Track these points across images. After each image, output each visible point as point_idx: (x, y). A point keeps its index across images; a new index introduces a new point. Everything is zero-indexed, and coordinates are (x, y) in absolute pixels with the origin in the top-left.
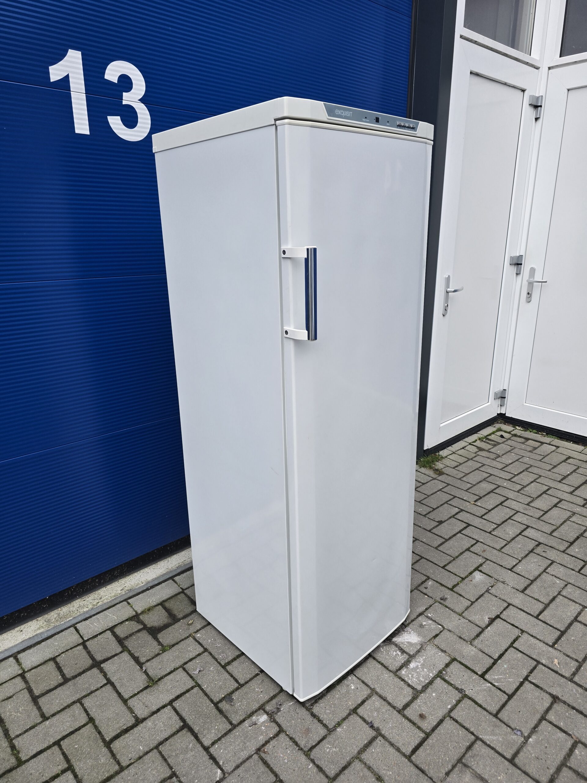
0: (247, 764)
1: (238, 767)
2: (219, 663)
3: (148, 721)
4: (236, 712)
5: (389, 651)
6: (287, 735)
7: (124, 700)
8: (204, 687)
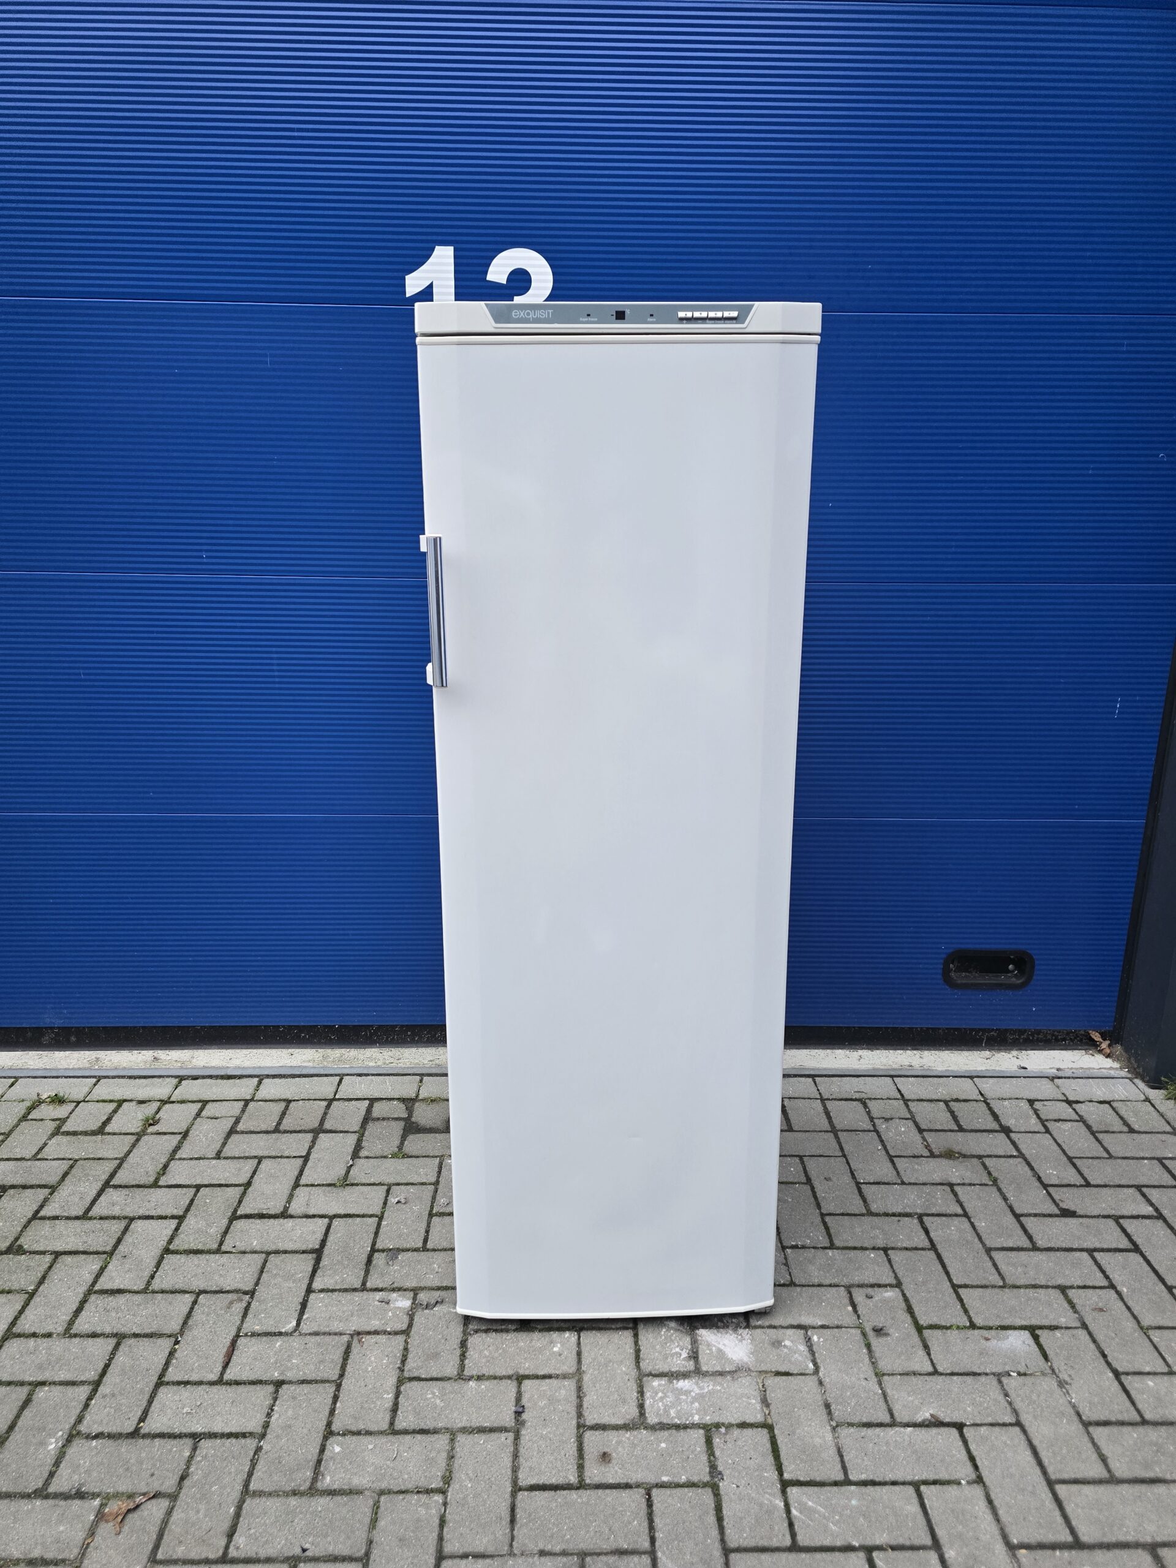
0: (327, 1339)
1: (316, 1334)
2: (432, 1207)
3: (291, 1220)
4: (382, 1275)
5: (672, 1341)
6: (406, 1342)
7: (296, 1185)
8: (384, 1223)
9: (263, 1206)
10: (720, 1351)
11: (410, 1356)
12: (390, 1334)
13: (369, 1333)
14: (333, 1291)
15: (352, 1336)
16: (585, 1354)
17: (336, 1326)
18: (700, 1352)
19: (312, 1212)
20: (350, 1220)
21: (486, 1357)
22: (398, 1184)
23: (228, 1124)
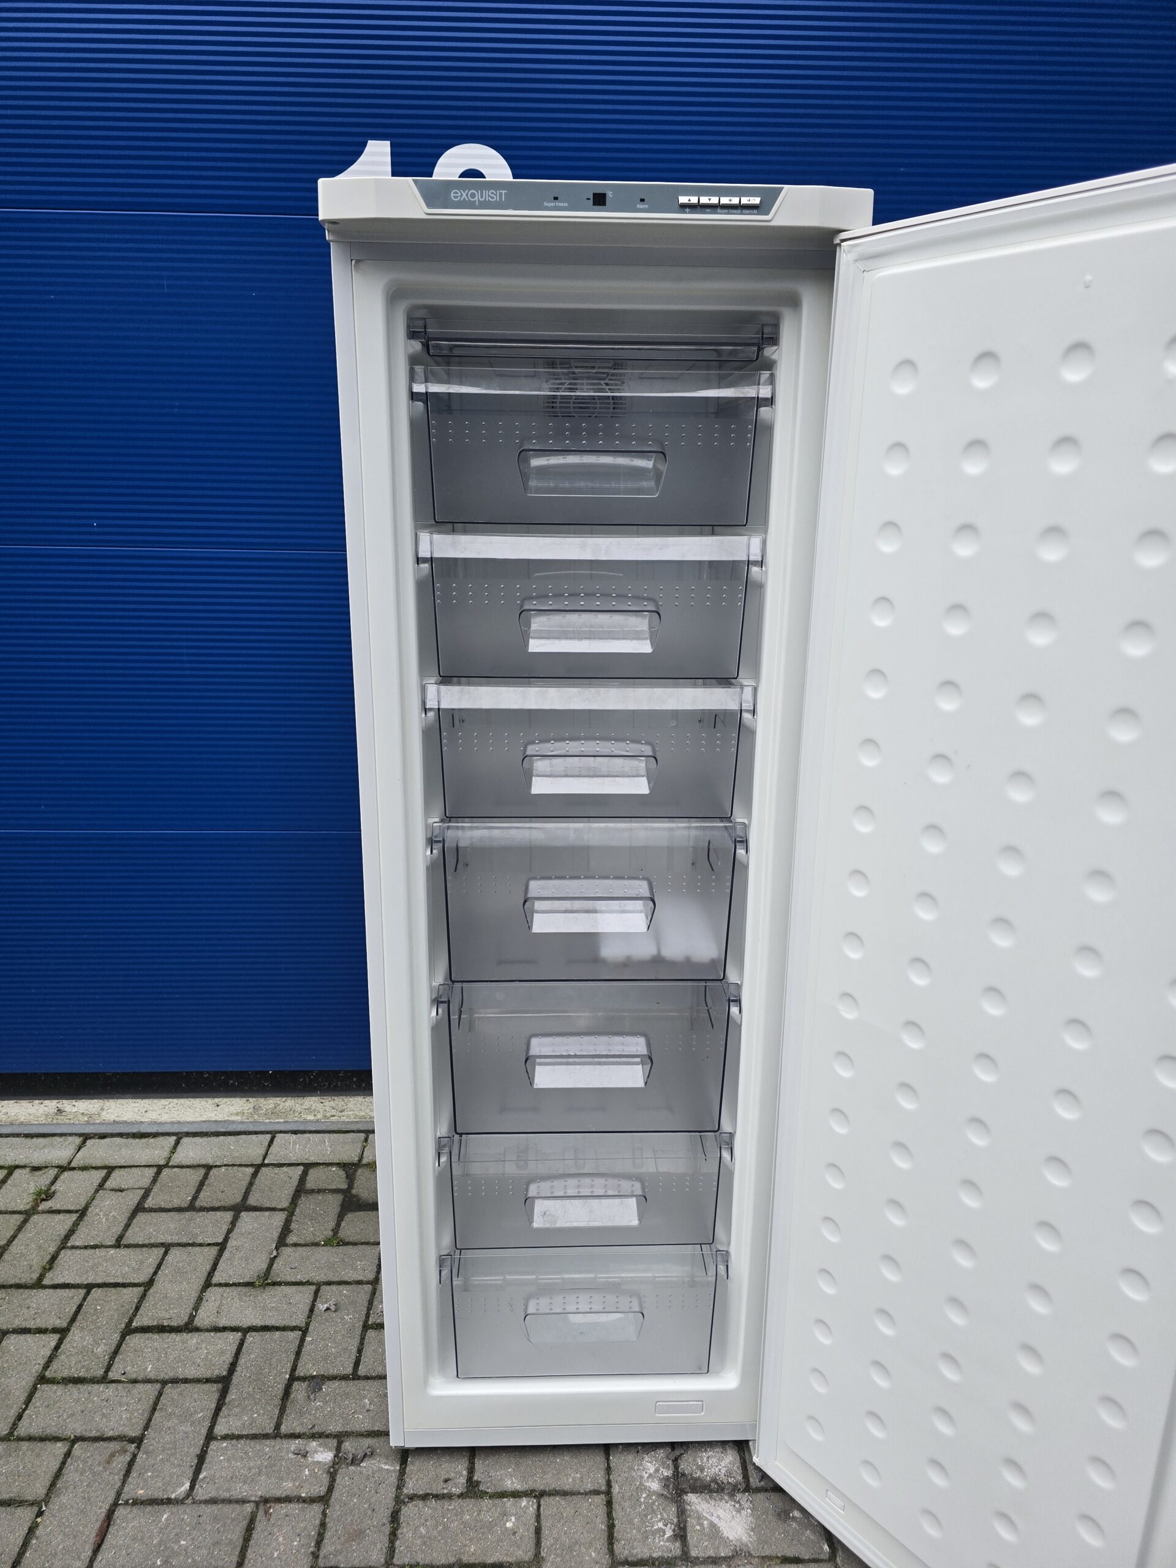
0: (227, 1509)
1: (213, 1501)
2: (368, 1316)
3: (196, 1335)
4: (301, 1414)
5: (653, 1511)
6: (324, 1514)
7: (208, 1284)
8: (308, 1339)
9: (164, 1314)
10: (713, 1525)
11: (328, 1535)
12: (304, 1501)
13: (279, 1500)
14: (239, 1437)
15: (257, 1504)
16: (545, 1532)
17: (240, 1490)
18: (689, 1529)
19: (223, 1322)
20: (268, 1335)
21: (422, 1537)
22: (329, 1283)
23: (133, 1199)
